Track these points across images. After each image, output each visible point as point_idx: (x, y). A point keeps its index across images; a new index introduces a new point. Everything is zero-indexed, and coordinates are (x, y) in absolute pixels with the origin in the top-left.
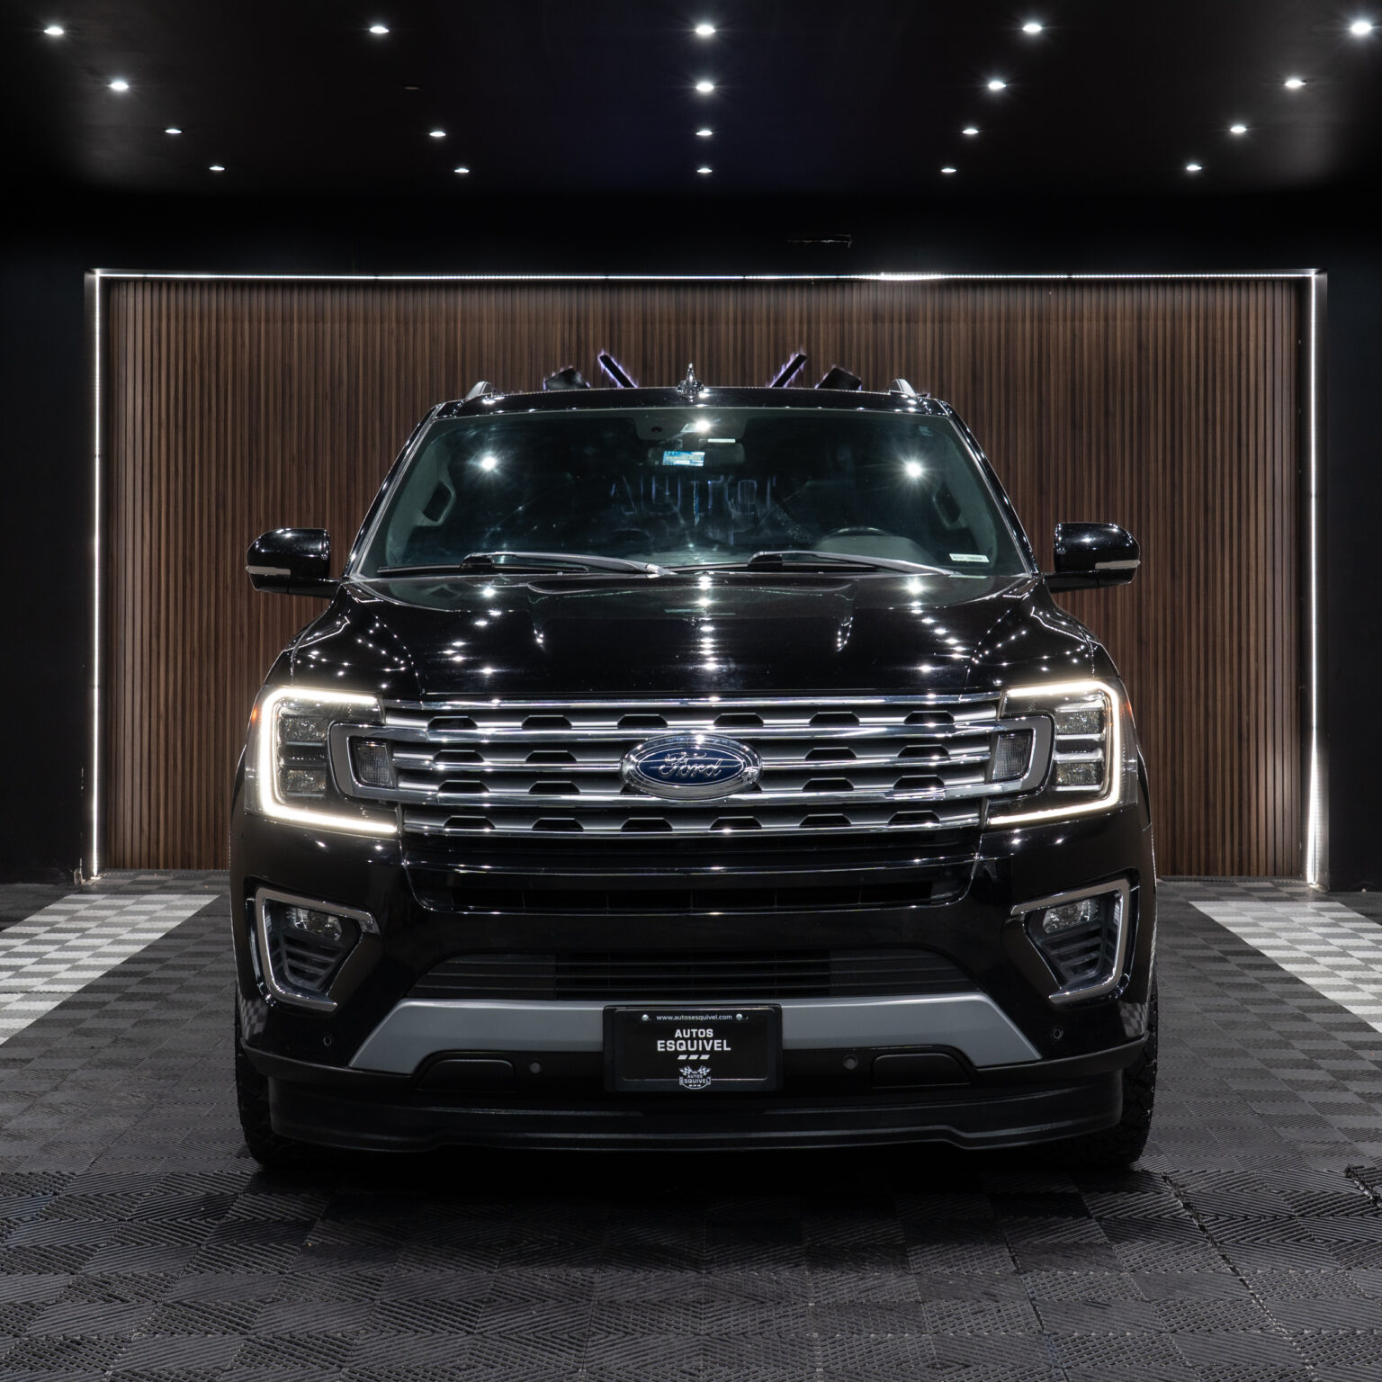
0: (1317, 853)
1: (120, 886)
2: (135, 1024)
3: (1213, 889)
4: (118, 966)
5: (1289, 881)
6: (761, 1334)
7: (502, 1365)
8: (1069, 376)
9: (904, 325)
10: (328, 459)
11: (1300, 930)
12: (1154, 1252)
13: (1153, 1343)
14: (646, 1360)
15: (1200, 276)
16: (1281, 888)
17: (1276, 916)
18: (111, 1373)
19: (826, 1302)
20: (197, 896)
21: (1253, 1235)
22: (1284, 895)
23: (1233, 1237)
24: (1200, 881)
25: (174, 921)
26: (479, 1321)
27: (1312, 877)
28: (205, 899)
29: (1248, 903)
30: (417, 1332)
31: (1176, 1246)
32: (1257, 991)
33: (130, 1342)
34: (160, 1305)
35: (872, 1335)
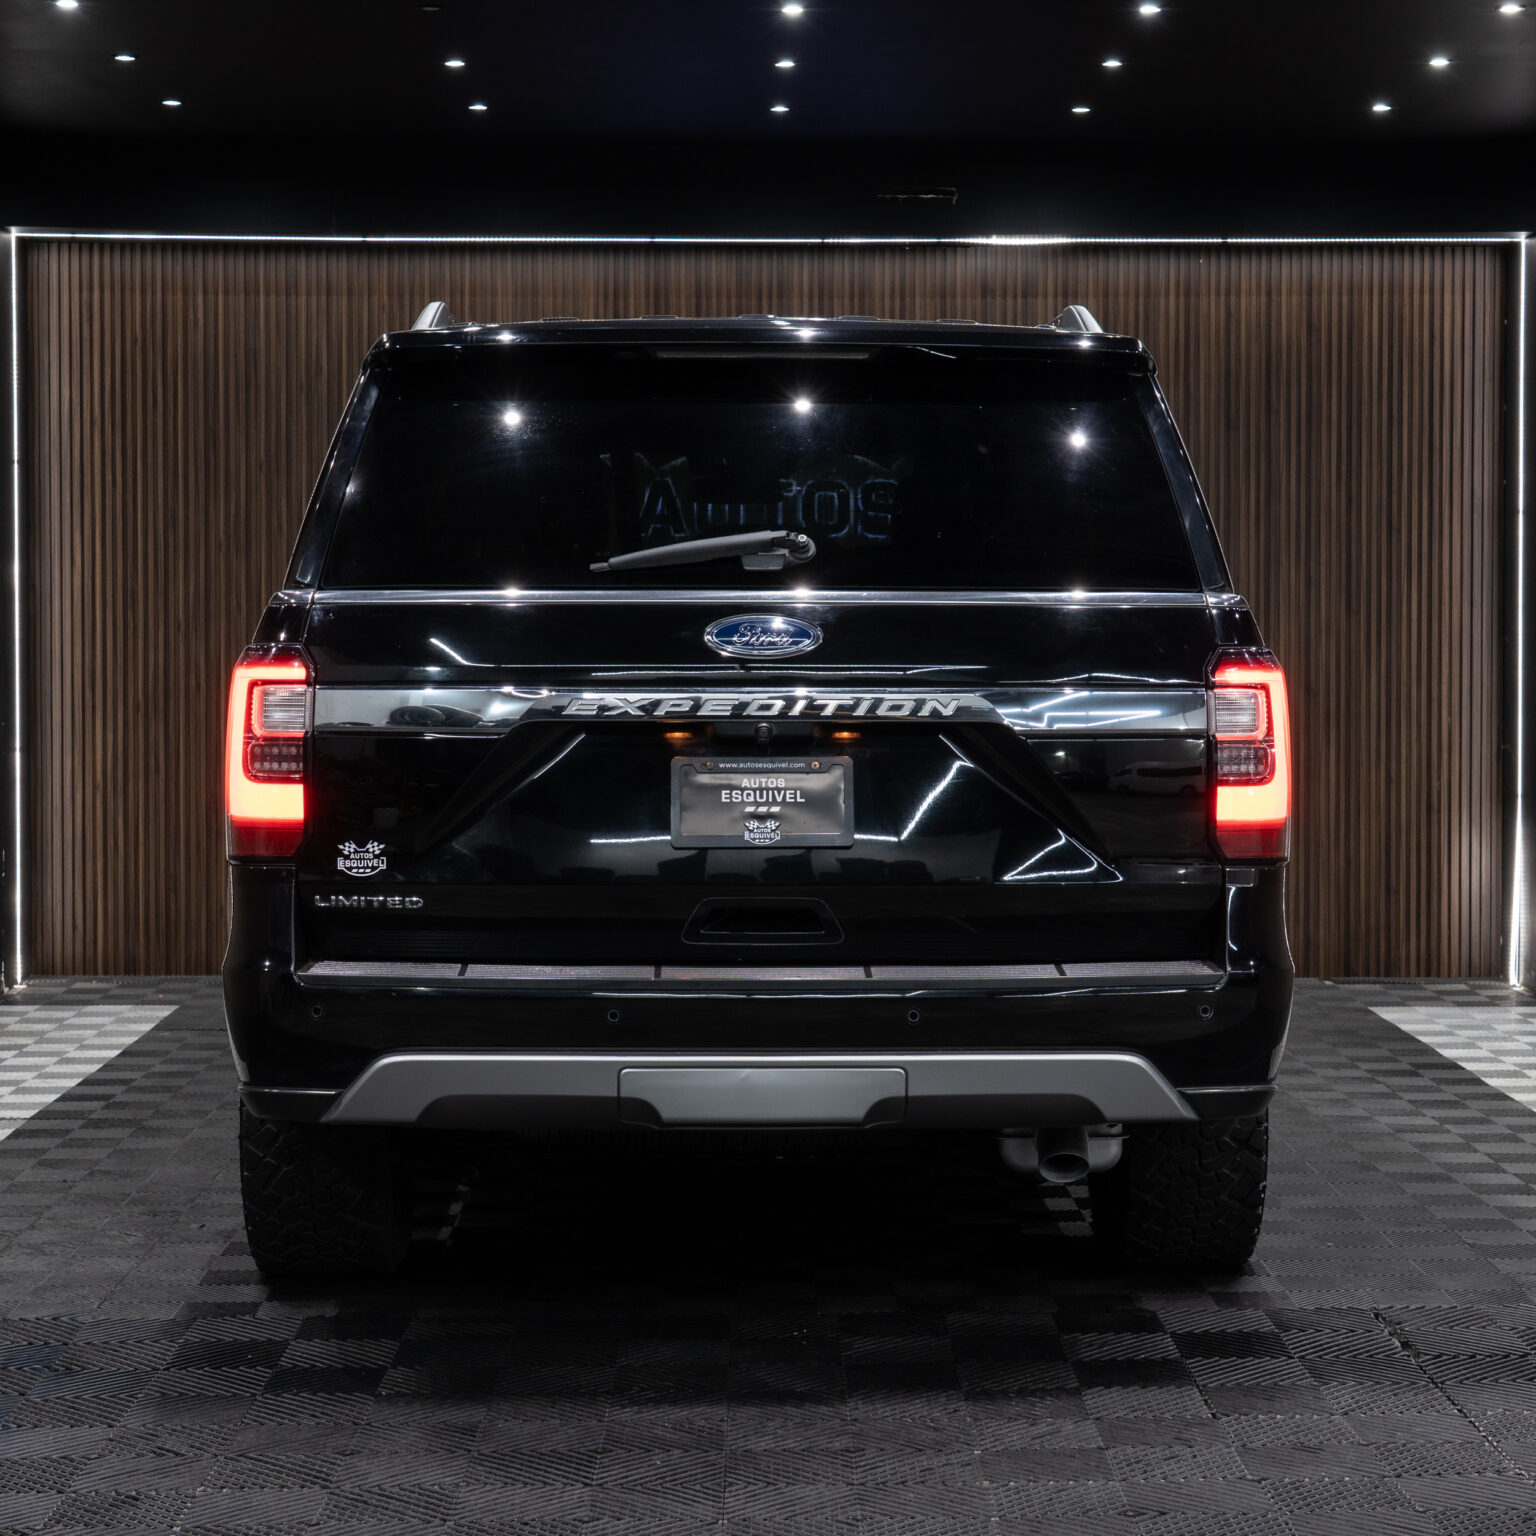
0: (1522, 949)
1: (53, 995)
2: (110, 1154)
3: (1396, 993)
4: (73, 1088)
5: (1487, 983)
6: (923, 1482)
7: (630, 1517)
8: (1223, 363)
9: (1019, 300)
10: (304, 465)
11: (1504, 1039)
12: (1368, 1393)
13: (1377, 1487)
14: (794, 1511)
15: (1385, 240)
16: (1478, 991)
17: (1475, 1023)
18: (179, 1529)
19: (995, 1449)
20: (151, 1006)
21: (1479, 1375)
22: (1483, 999)
23: (1456, 1377)
24: (1379, 983)
25: (129, 1036)
26: (596, 1472)
27: (1515, 978)
28: (163, 1010)
29: (1440, 1008)
30: (526, 1484)
31: (1393, 1387)
32: (1457, 1108)
33: (194, 1497)
34: (222, 1459)
35: (1051, 1483)
